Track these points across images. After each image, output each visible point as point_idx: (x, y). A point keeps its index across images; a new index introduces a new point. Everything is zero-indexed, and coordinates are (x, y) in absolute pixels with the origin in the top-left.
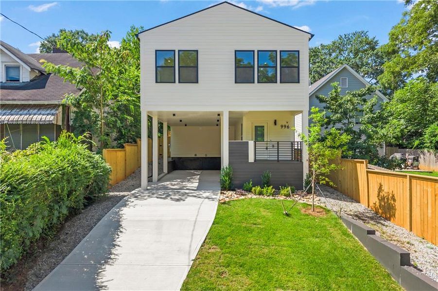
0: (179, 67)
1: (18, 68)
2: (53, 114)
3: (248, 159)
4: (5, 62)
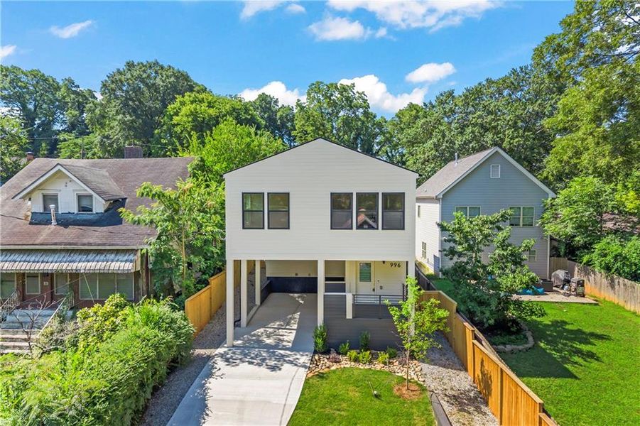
0: (269, 211)
1: (91, 196)
2: (131, 261)
3: (346, 315)
4: (76, 190)
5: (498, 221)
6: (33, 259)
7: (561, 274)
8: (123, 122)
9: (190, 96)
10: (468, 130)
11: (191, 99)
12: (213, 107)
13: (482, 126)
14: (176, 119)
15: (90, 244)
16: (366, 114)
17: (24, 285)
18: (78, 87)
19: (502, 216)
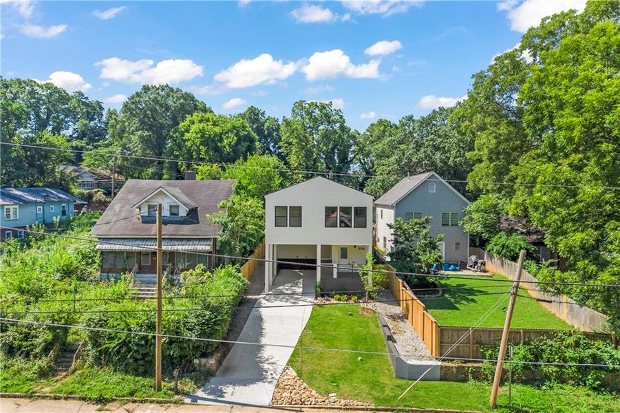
0: (290, 217)
1: (178, 206)
2: (208, 245)
3: (333, 276)
4: (170, 202)
5: (424, 223)
6: (150, 243)
7: (473, 258)
8: (141, 137)
9: (197, 116)
10: (423, 150)
11: (199, 118)
12: (217, 126)
13: (434, 146)
14: (187, 136)
15: (184, 235)
16: (342, 128)
17: (140, 260)
18: (87, 98)
19: (426, 220)
